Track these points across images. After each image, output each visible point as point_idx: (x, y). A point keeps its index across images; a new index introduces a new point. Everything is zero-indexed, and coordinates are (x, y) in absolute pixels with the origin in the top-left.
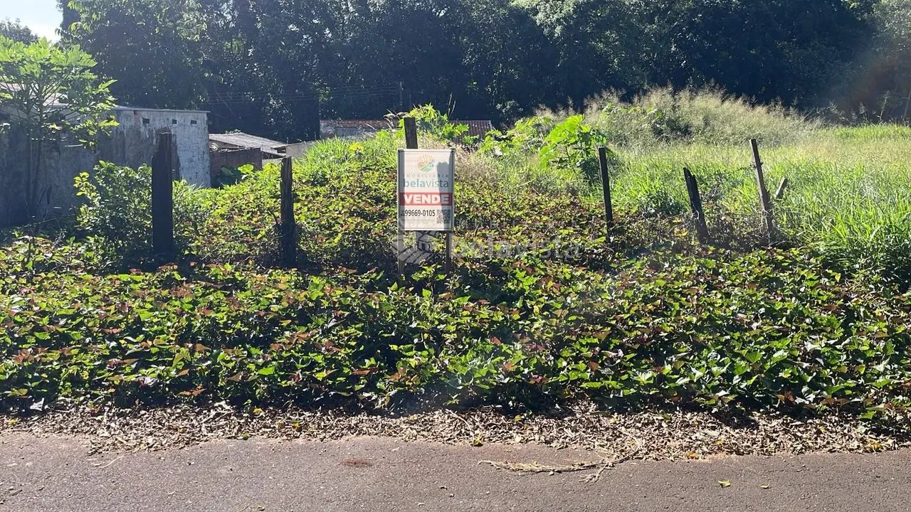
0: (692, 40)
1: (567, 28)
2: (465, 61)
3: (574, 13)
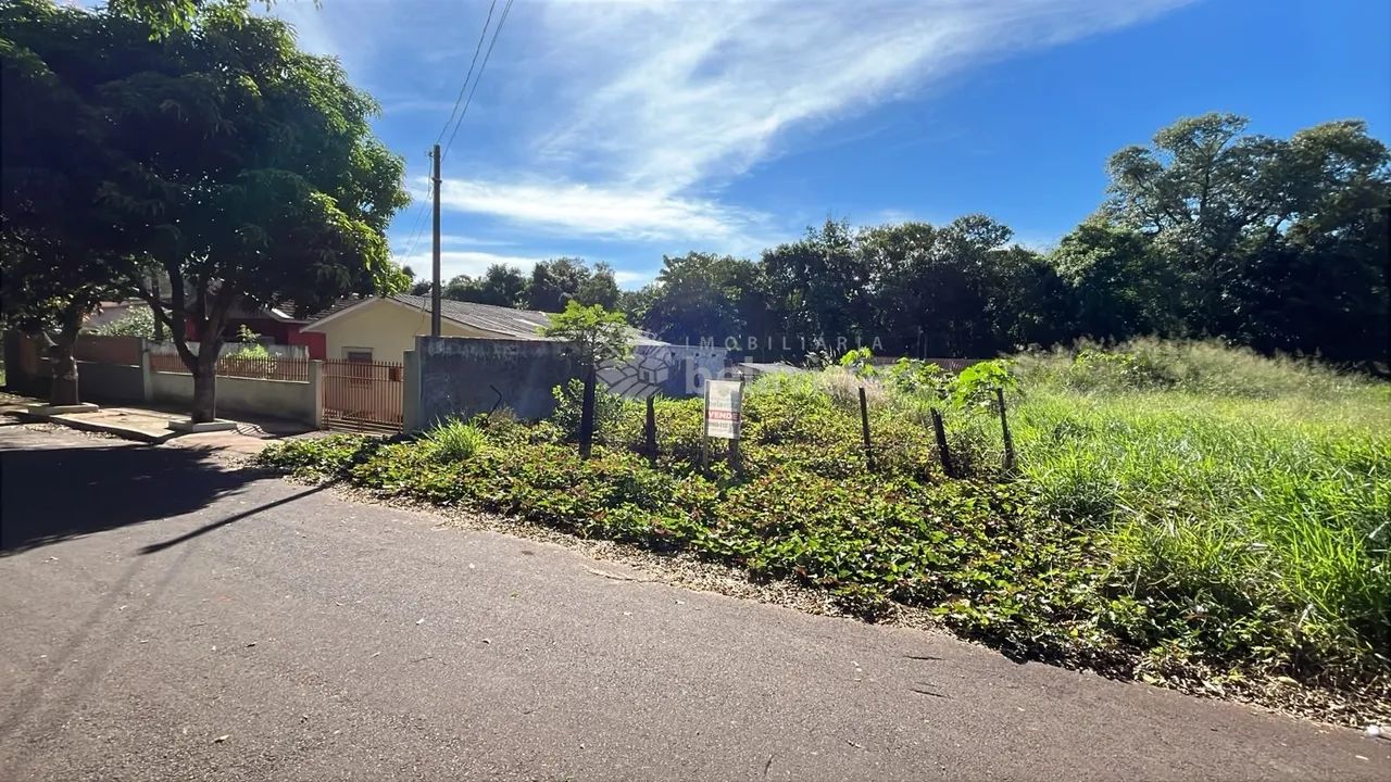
0: (1249, 287)
1: (1087, 279)
2: (987, 309)
3: (1096, 265)
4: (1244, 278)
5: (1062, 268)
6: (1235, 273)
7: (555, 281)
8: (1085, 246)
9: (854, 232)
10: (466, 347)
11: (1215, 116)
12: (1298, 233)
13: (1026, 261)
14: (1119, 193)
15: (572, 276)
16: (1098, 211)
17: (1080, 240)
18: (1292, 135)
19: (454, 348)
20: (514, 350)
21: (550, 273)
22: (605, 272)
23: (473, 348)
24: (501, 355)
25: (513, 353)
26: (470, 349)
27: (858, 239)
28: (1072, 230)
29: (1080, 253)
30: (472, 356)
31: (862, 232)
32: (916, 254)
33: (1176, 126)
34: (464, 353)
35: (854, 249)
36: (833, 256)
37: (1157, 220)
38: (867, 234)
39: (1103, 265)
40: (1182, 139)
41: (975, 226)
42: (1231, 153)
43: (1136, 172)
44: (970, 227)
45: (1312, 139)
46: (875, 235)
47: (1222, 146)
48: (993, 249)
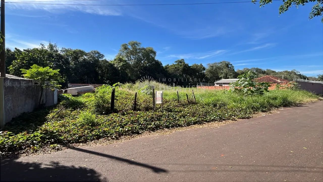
1: (121, 68)
3: (122, 65)
4: (141, 70)
5: (116, 65)
6: (139, 69)
9: (59, 49)
11: (137, 42)
13: (108, 63)
14: (122, 52)
16: (118, 55)
17: (118, 60)
27: (61, 51)
28: (116, 57)
29: (119, 63)
31: (62, 49)
32: (83, 58)
33: (132, 42)
35: (61, 53)
36: (55, 54)
38: (64, 50)
41: (96, 53)
42: (139, 49)
43: (126, 49)
44: (95, 53)
45: (149, 50)
46: (67, 51)
47: (138, 47)
48: (100, 59)
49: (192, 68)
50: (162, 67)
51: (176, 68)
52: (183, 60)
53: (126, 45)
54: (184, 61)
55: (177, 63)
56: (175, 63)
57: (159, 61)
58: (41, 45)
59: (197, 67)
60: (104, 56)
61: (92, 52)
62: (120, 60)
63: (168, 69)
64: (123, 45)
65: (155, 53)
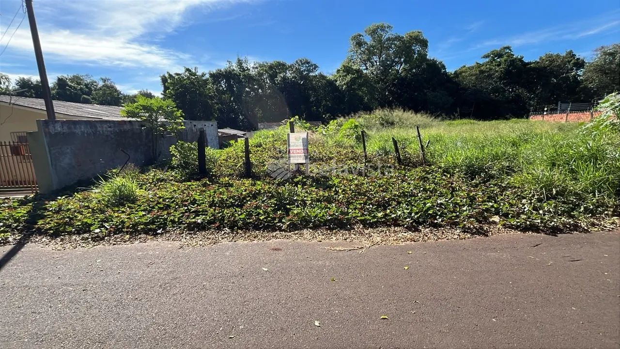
0: (394, 90)
1: (348, 87)
2: (311, 100)
3: (350, 81)
4: (392, 87)
5: (338, 82)
6: (389, 85)
7: (75, 88)
8: (345, 73)
9: (251, 65)
10: (78, 126)
11: (383, 24)
12: (404, 71)
13: (325, 79)
14: (353, 53)
15: (86, 85)
16: (346, 60)
17: (343, 71)
18: (405, 34)
19: (69, 128)
20: (110, 127)
21: (70, 84)
22: (108, 83)
23: (83, 127)
24: (103, 131)
25: (109, 129)
26: (81, 128)
27: (253, 68)
28: (339, 66)
29: (344, 76)
30: (83, 133)
31: (255, 64)
32: (282, 75)
33: (372, 26)
34: (78, 131)
35: (253, 72)
36: (244, 75)
37: (365, 64)
38: (257, 65)
39: (353, 81)
40: (373, 32)
41: (304, 63)
42: (389, 39)
43: (359, 44)
44: (302, 64)
45: (411, 37)
46: (260, 66)
47: (385, 36)
48: (311, 74)
49: (534, 68)
50: (445, 73)
51: (482, 72)
52: (508, 48)
53: (360, 36)
54: (510, 50)
55: (487, 60)
56: (482, 61)
57: (436, 61)
58: (228, 63)
59: (552, 61)
60: (317, 67)
61: (297, 62)
62: (347, 70)
63: (461, 78)
64: (354, 38)
65: (424, 44)
